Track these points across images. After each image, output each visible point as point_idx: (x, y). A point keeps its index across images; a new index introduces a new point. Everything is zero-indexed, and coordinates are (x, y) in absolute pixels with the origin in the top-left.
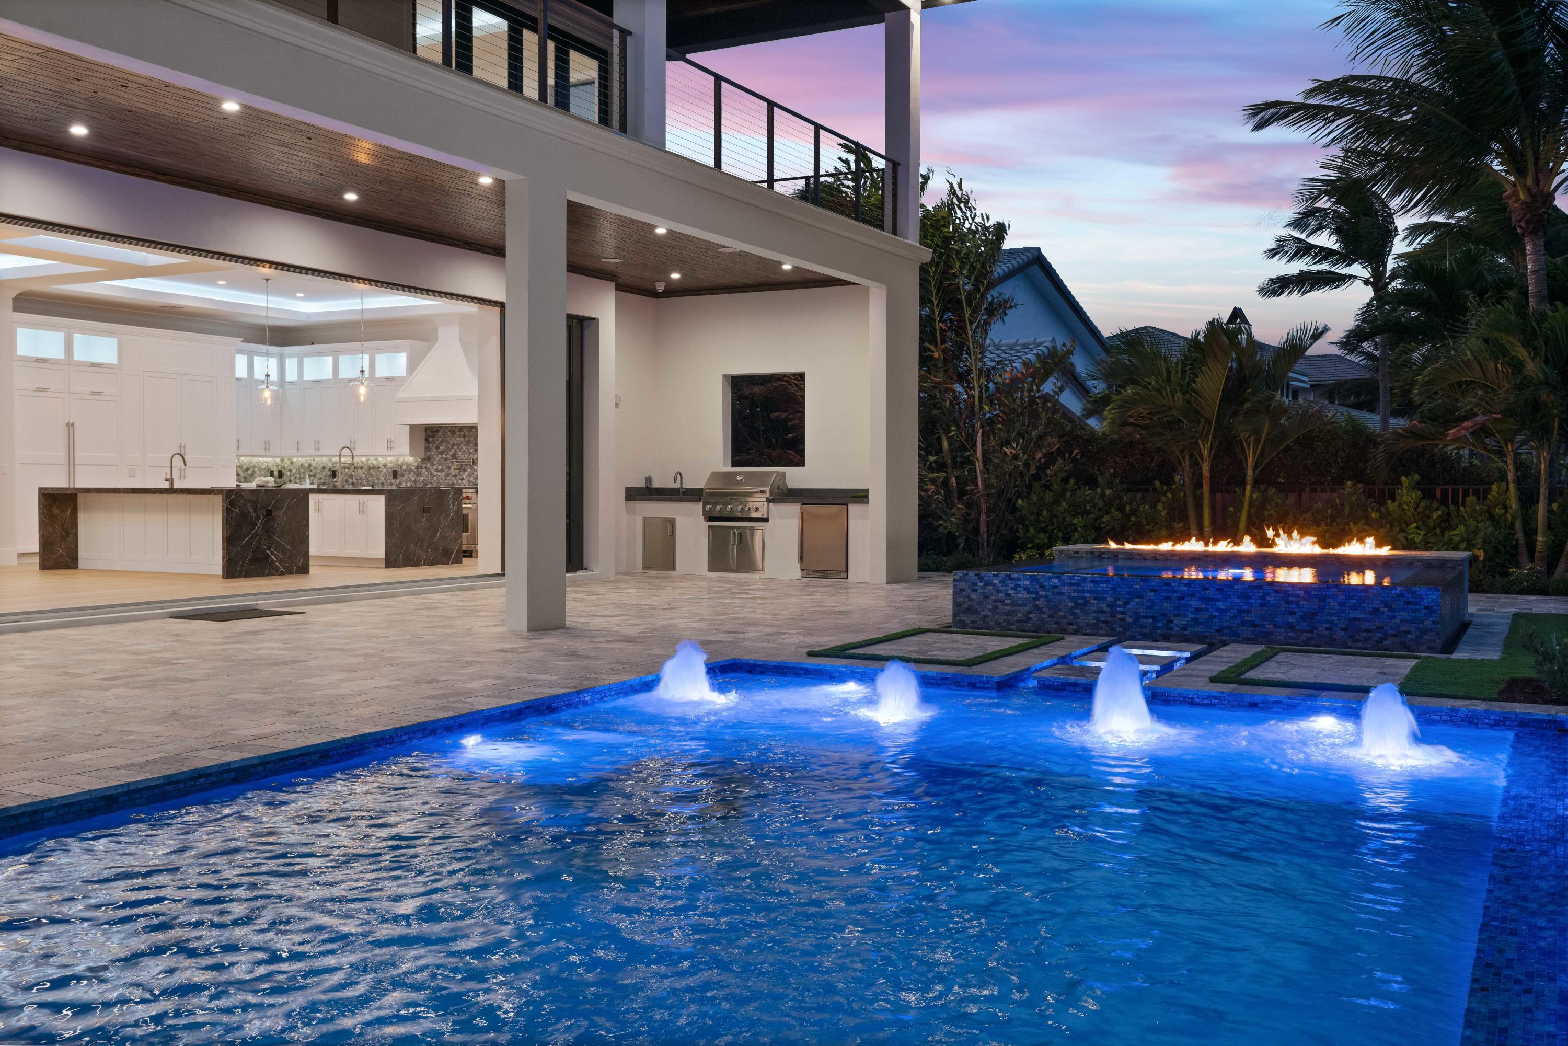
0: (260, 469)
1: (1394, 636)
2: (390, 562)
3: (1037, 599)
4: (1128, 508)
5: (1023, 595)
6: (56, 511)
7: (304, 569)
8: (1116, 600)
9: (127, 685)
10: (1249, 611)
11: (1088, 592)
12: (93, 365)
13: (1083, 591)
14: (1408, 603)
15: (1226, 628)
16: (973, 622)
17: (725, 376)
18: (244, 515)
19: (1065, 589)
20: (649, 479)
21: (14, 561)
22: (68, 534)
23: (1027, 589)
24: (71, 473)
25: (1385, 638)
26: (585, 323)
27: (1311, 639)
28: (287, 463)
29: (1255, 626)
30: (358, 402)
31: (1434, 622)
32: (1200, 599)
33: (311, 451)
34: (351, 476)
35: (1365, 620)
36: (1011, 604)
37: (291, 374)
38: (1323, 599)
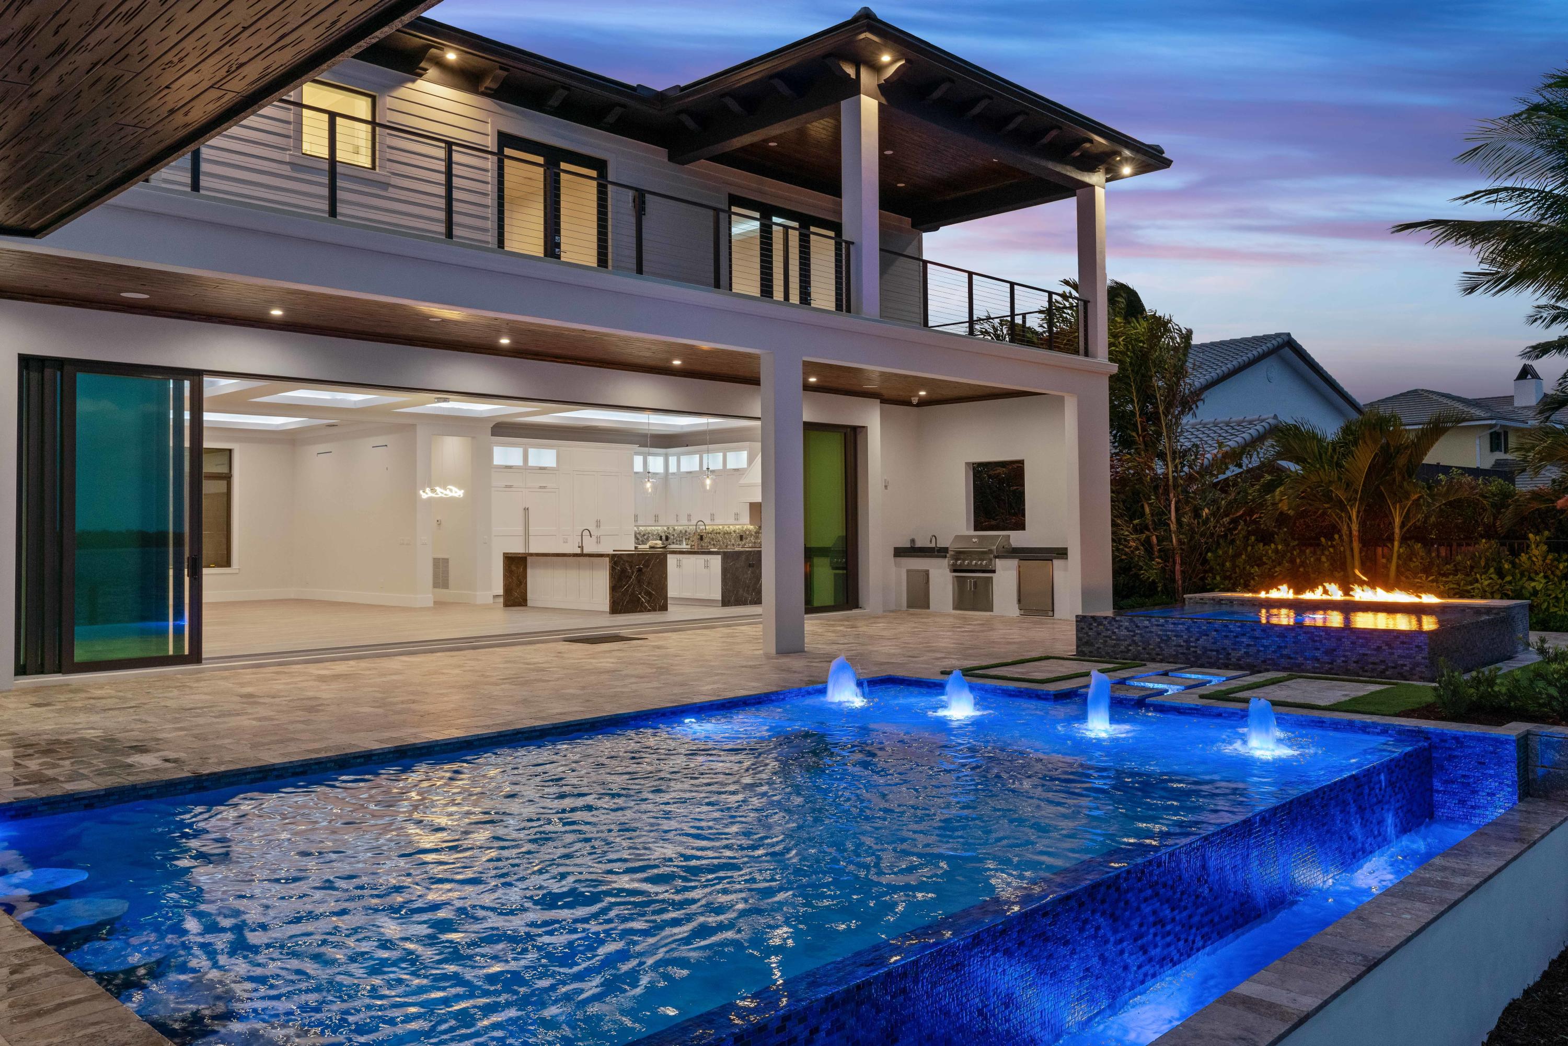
0: (653, 535)
1: (1393, 668)
2: (726, 602)
3: (1134, 636)
4: (1298, 561)
5: (1125, 632)
6: (514, 568)
7: (664, 608)
8: (1189, 637)
9: (510, 683)
10: (1286, 647)
11: (1169, 631)
12: (541, 468)
13: (1166, 631)
14: (1403, 643)
15: (1269, 659)
16: (1091, 652)
17: (967, 464)
18: (623, 571)
19: (1154, 629)
20: (913, 541)
21: (491, 600)
22: (521, 583)
23: (1127, 628)
24: (527, 543)
25: (1386, 669)
26: (859, 430)
27: (1332, 669)
28: (671, 530)
29: (1291, 658)
30: (705, 491)
31: (1423, 658)
32: (1250, 637)
33: (685, 522)
34: (713, 539)
35: (1372, 655)
36: (1118, 639)
37: (673, 469)
38: (1339, 639)
